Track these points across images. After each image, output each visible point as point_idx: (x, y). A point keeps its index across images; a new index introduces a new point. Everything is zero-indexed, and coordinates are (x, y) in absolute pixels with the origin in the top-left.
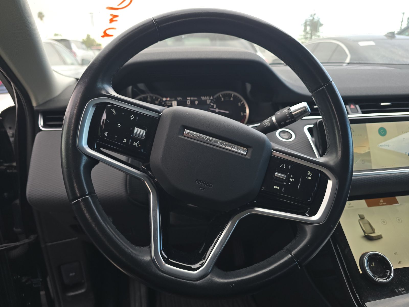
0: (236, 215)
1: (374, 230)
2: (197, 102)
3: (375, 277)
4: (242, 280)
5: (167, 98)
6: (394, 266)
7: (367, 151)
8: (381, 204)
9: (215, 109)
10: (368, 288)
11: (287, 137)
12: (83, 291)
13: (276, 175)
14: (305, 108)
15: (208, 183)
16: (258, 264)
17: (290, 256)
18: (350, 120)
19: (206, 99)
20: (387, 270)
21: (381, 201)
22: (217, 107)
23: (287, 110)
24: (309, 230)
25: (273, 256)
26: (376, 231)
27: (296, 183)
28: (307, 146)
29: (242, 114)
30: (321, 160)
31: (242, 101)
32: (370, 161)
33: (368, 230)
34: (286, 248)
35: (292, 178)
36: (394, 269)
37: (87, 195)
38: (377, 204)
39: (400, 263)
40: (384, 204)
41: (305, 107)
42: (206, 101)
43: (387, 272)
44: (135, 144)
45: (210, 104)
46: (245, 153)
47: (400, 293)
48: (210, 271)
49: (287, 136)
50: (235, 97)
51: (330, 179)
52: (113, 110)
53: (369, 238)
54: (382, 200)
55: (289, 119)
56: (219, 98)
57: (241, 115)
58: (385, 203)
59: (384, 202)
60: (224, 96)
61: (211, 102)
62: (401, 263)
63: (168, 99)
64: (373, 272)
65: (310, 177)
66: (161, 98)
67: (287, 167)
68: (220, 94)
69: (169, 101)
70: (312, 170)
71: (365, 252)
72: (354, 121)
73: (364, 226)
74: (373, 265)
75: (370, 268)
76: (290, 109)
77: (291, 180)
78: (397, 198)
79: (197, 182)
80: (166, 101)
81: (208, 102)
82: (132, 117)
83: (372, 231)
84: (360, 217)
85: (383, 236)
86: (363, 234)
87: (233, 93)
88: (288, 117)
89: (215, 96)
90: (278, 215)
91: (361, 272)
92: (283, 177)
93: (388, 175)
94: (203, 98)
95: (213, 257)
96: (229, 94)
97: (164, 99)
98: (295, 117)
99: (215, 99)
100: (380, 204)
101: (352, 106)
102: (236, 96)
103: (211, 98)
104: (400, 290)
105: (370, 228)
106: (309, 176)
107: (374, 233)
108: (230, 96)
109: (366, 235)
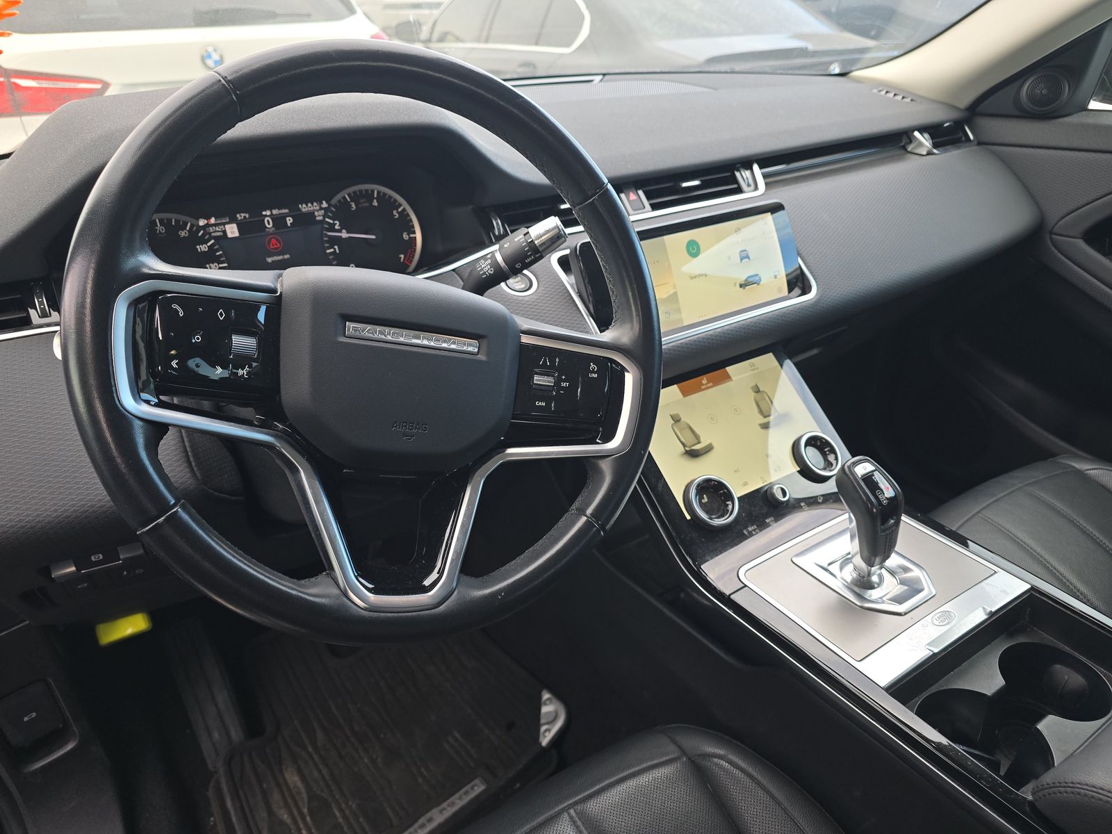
0: (477, 470)
1: (699, 437)
2: (289, 221)
3: (711, 519)
4: (515, 582)
5: (208, 218)
6: (738, 492)
7: (672, 292)
8: (705, 386)
9: (339, 231)
10: (703, 540)
11: (523, 286)
12: (70, 747)
13: (537, 380)
14: (557, 230)
15: (418, 424)
16: (532, 548)
17: (584, 519)
18: (639, 233)
19: (312, 209)
20: (728, 503)
21: (704, 381)
22: (343, 227)
23: (522, 236)
24: (606, 467)
25: (556, 527)
26: (702, 439)
27: (572, 388)
28: (565, 301)
29: (405, 236)
30: (607, 336)
31: (400, 205)
32: (679, 311)
33: (689, 439)
34: (574, 507)
35: (564, 381)
36: (738, 498)
37: (175, 505)
38: (698, 389)
39: (745, 484)
40: (709, 385)
41: (557, 227)
42: (312, 214)
43: (727, 505)
44: (240, 372)
45: (323, 222)
46: (476, 350)
47: (751, 535)
48: (455, 585)
49: (522, 284)
50: (381, 197)
51: (628, 371)
52: (175, 306)
53: (693, 454)
54: (705, 378)
55: (530, 256)
56: (344, 204)
57: (405, 240)
58: (711, 384)
59: (708, 382)
60: (355, 197)
61: (324, 216)
62: (747, 484)
63: (213, 221)
64: (707, 512)
65: (595, 373)
66: (194, 221)
67: (553, 362)
68: (345, 194)
69: (215, 225)
70: (596, 359)
71: (689, 481)
72: (645, 235)
73: (681, 434)
74: (705, 500)
75: (702, 505)
76: (528, 232)
77: (564, 384)
78: (728, 369)
79: (396, 427)
80: (208, 225)
81: (319, 216)
82: (221, 315)
83: (696, 441)
84: (673, 420)
85: (714, 445)
86: (682, 449)
87: (377, 188)
88: (528, 251)
89: (334, 201)
90: (552, 453)
91: (688, 517)
92: (549, 382)
93: (710, 332)
94: (304, 208)
95: (454, 558)
96: (367, 191)
97: (202, 222)
98: (541, 249)
99: (335, 206)
100: (703, 387)
101: (633, 196)
102: (385, 194)
103: (325, 205)
104: (750, 529)
105: (693, 436)
106: (593, 372)
107: (699, 443)
108: (369, 195)
109: (687, 449)
